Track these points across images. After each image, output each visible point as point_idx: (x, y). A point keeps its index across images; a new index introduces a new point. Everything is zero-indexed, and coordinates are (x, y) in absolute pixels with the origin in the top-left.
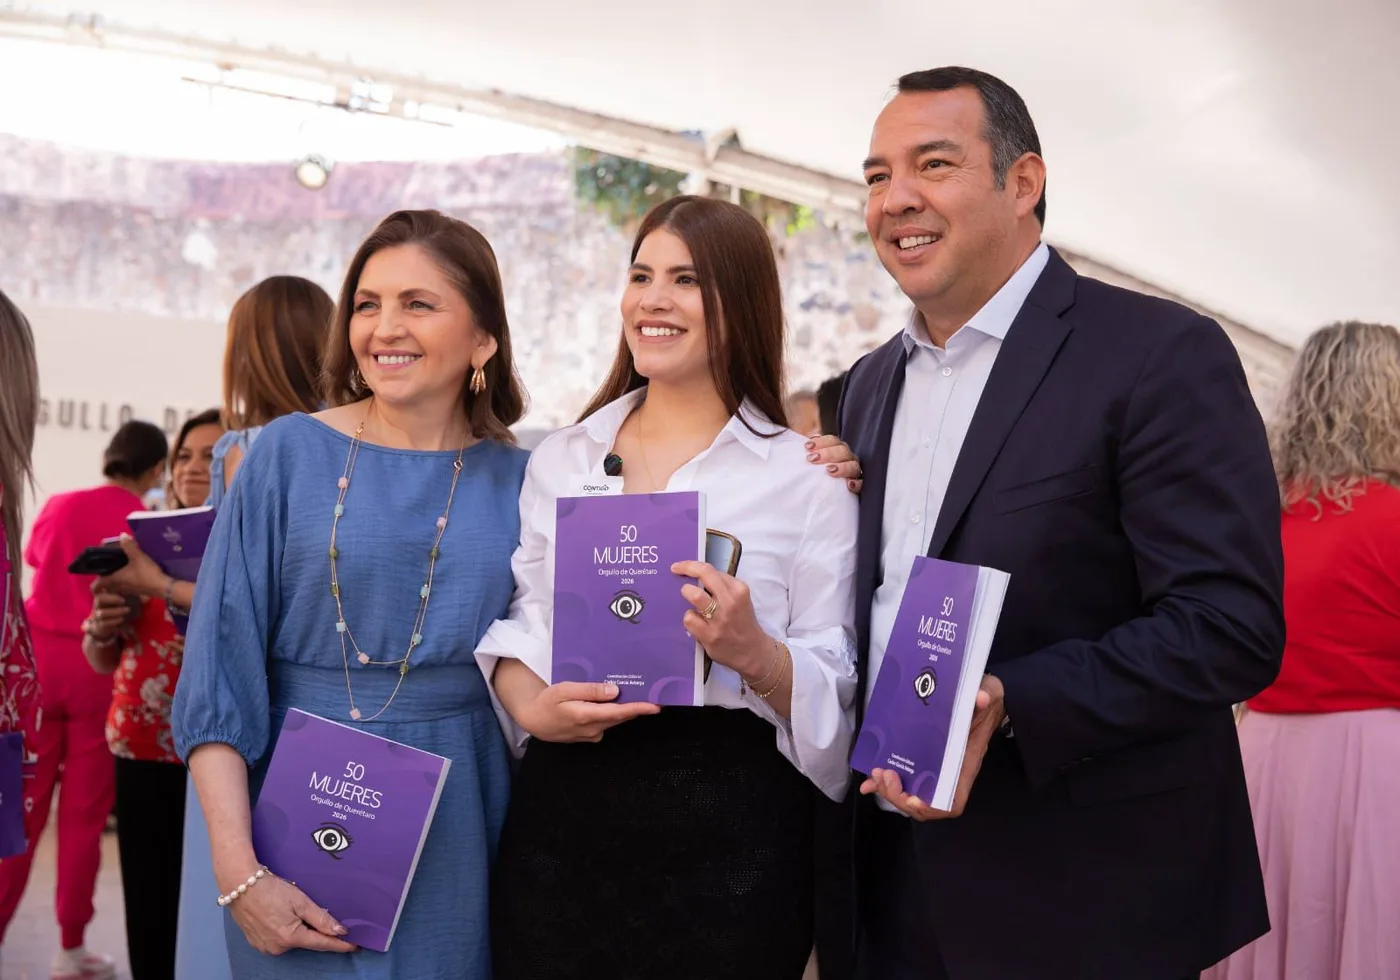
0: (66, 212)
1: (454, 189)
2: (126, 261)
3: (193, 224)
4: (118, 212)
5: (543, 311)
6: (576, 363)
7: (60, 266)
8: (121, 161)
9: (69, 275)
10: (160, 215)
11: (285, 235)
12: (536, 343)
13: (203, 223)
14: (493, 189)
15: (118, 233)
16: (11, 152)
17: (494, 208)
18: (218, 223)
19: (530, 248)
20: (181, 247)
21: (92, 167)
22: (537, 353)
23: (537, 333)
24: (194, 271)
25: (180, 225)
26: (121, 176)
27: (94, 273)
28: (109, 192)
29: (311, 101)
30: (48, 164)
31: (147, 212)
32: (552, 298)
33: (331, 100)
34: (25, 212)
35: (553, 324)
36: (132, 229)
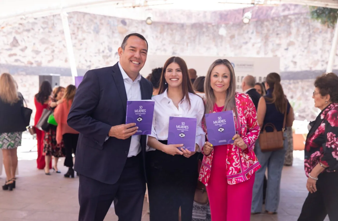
0: (194, 26)
1: (284, 10)
2: (206, 36)
3: (221, 26)
4: (204, 25)
5: (307, 40)
6: (316, 53)
7: (192, 39)
8: (205, 12)
9: (194, 40)
10: (213, 24)
11: (242, 26)
12: (306, 48)
13: (223, 25)
14: (294, 9)
15: (204, 30)
16: (182, 14)
17: (294, 14)
18: (227, 25)
19: (304, 24)
20: (218, 32)
21: (199, 15)
22: (306, 51)
23: (306, 46)
24: (221, 37)
25: (218, 26)
26: (205, 16)
27: (200, 40)
28: (203, 20)
29: (246, 4)
30: (189, 15)
31: (211, 24)
32: (310, 36)
33: (250, 3)
34: (185, 27)
35: (310, 43)
36: (207, 28)
